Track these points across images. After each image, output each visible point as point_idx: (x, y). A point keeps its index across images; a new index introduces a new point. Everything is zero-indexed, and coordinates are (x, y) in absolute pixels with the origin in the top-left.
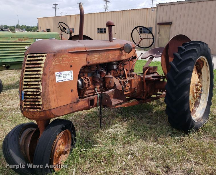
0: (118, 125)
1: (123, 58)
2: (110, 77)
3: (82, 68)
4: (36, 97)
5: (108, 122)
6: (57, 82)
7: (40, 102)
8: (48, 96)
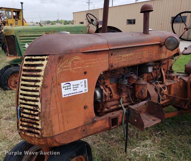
0: (148, 142)
1: (163, 56)
2: (142, 84)
3: (102, 73)
4: (33, 118)
5: (135, 134)
6: (63, 97)
7: (38, 125)
8: (49, 117)
